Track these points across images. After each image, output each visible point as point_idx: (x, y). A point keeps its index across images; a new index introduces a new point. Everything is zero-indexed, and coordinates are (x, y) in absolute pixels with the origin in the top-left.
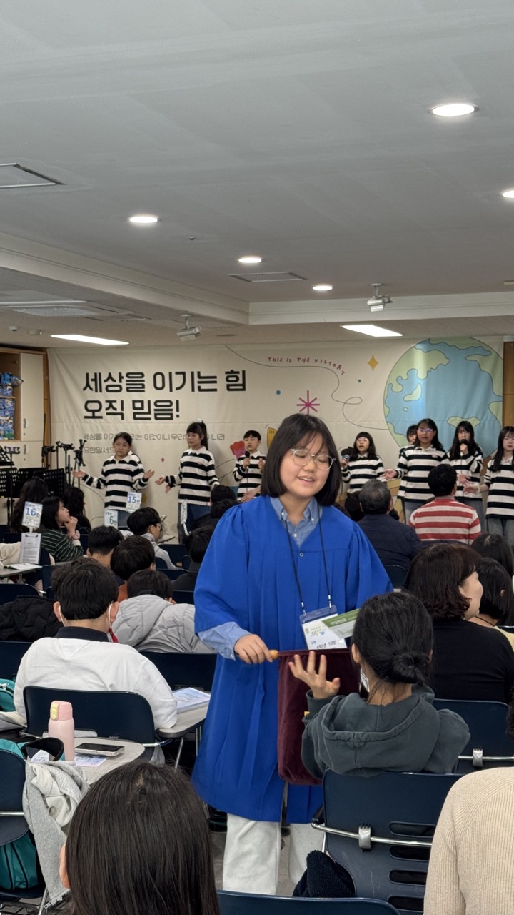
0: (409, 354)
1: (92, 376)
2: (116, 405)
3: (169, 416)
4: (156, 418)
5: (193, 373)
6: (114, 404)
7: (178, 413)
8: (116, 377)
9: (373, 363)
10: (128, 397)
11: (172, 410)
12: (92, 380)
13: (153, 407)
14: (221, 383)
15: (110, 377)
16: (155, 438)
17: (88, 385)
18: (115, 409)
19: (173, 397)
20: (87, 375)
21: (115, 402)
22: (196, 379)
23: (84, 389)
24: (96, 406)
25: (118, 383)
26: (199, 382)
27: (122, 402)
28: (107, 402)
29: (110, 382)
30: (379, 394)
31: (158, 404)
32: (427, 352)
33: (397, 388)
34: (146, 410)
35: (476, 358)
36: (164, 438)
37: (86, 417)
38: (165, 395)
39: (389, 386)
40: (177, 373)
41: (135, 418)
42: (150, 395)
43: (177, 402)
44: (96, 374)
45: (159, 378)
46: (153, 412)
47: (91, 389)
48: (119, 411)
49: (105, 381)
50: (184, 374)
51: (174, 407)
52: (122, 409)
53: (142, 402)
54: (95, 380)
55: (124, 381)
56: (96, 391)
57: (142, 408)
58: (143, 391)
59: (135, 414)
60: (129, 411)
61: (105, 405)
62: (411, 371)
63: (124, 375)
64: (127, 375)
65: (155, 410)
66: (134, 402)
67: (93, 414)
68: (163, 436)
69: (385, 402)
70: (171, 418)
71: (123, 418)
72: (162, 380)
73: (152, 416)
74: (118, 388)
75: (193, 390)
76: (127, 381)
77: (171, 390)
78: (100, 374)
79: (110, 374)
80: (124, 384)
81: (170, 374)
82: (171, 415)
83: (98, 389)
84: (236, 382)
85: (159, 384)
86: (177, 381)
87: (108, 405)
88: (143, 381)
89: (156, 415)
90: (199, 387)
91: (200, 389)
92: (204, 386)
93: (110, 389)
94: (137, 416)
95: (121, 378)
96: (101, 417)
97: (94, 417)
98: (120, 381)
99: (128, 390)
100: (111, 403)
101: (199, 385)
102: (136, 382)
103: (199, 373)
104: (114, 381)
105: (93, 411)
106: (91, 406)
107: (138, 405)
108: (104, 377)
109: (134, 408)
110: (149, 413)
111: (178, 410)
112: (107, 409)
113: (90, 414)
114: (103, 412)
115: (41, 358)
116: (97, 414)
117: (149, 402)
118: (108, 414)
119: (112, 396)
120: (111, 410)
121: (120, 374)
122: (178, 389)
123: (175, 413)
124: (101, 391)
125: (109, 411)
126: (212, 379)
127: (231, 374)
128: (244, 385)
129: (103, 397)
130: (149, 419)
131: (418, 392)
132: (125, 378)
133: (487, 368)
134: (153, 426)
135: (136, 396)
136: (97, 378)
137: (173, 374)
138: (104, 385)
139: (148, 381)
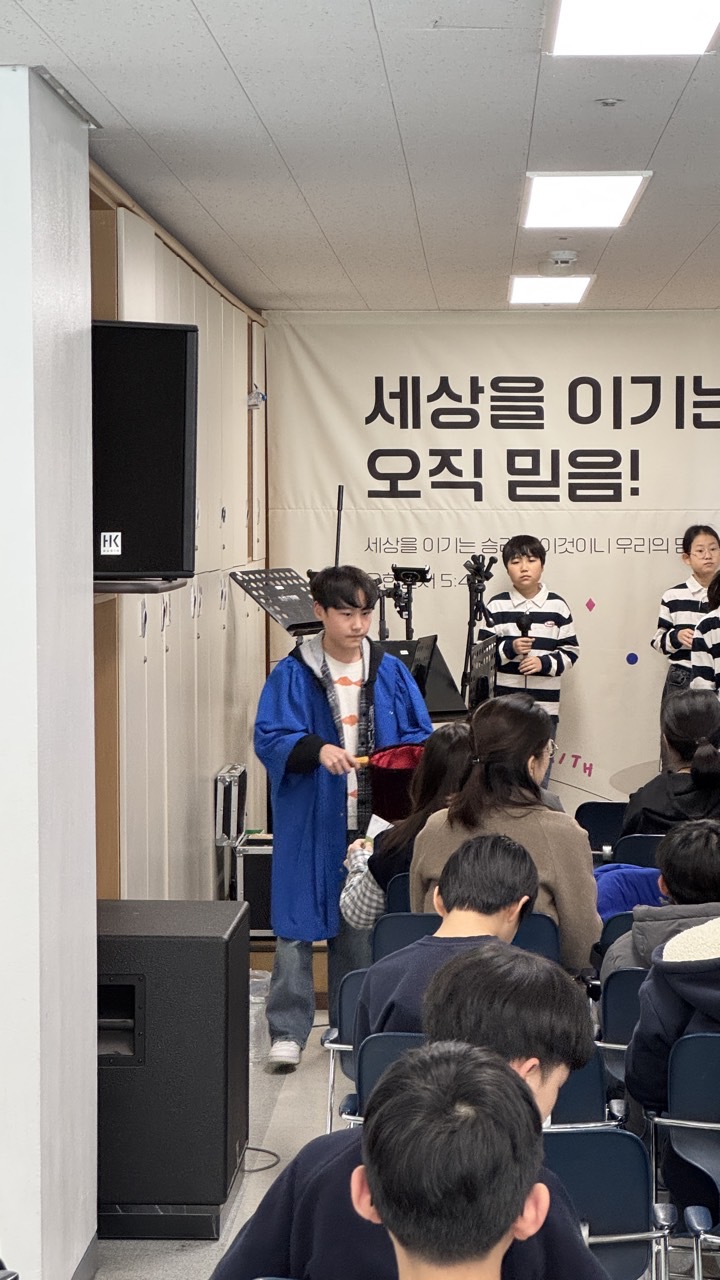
1: (391, 385)
2: (464, 463)
3: (610, 492)
4: (573, 497)
5: (680, 381)
6: (454, 460)
7: (635, 484)
8: (462, 387)
10: (495, 443)
11: (618, 476)
12: (393, 395)
13: (565, 468)
15: (444, 387)
16: (568, 546)
17: (379, 409)
18: (459, 473)
19: (622, 441)
20: (379, 382)
21: (458, 453)
22: (690, 396)
23: (369, 420)
24: (403, 465)
25: (466, 403)
26: (697, 405)
27: (478, 454)
28: (433, 453)
29: (444, 402)
31: (580, 459)
34: (545, 474)
36: (593, 548)
37: (372, 494)
38: (599, 436)
40: (635, 380)
41: (513, 496)
42: (558, 435)
43: (635, 455)
44: (403, 380)
45: (585, 393)
46: (565, 481)
47: (390, 420)
48: (468, 476)
49: (431, 398)
50: (656, 382)
51: (624, 468)
52: (478, 472)
53: (535, 455)
54: (400, 395)
55: (485, 399)
56: (404, 425)
57: (535, 470)
58: (541, 426)
59: (513, 486)
60: (496, 478)
61: (428, 463)
63: (485, 382)
64: (495, 384)
65: (572, 476)
66: (512, 455)
67: (394, 485)
68: (593, 542)
70: (617, 497)
71: (478, 497)
72: (592, 398)
73: (562, 491)
74: (467, 418)
75: (680, 424)
76: (493, 399)
77: (617, 424)
78: (416, 381)
79: (444, 381)
80: (484, 407)
81: (617, 382)
82: (617, 488)
83: (410, 418)
85: (585, 408)
86: (636, 399)
87: (437, 460)
88: (541, 399)
89: (572, 488)
90: (697, 417)
91: (698, 422)
92: (708, 415)
93: (443, 418)
94: (520, 491)
95: (476, 390)
96: (416, 494)
97: (394, 493)
98: (475, 400)
99: (495, 422)
100: (445, 457)
101: (698, 411)
102: (518, 402)
103: (697, 380)
104: (458, 398)
105: (394, 478)
106: (384, 465)
107: (523, 463)
108: (428, 387)
109: (512, 469)
110: (555, 482)
111: (635, 476)
112: (433, 473)
113: (385, 486)
114: (423, 481)
116: (403, 486)
117: (555, 455)
118: (435, 485)
119: (448, 439)
120: (446, 476)
121: (474, 381)
122: (635, 421)
123: (626, 483)
124: (417, 425)
125: (437, 478)
129: (423, 440)
130: (555, 498)
132: (489, 392)
134: (566, 516)
135: (520, 439)
136: (408, 390)
137: (626, 384)
138: (427, 409)
139: (554, 401)
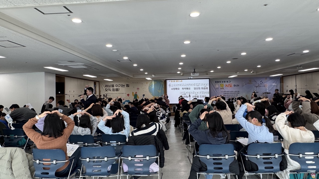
0: (152, 82)
1: (106, 85)
2: (110, 89)
8: (110, 85)
9: (147, 83)
10: (112, 88)
11: (118, 90)
14: (126, 86)
15: (109, 85)
17: (106, 86)
19: (118, 88)
22: (122, 85)
24: (107, 89)
30: (148, 87)
32: (154, 82)
33: (150, 86)
35: (161, 82)
36: (117, 94)
38: (117, 88)
39: (149, 86)
40: (119, 85)
42: (115, 88)
45: (116, 85)
60: (112, 90)
61: (108, 89)
62: (152, 84)
64: (112, 85)
69: (149, 89)
72: (117, 86)
73: (115, 91)
75: (121, 87)
80: (111, 86)
83: (107, 87)
84: (128, 86)
92: (123, 86)
97: (106, 91)
100: (109, 89)
102: (113, 86)
106: (106, 89)
108: (108, 85)
114: (108, 90)
115: (98, 83)
119: (109, 88)
126: (124, 85)
127: (127, 85)
128: (129, 86)
129: (108, 88)
131: (153, 87)
133: (162, 84)
134: (116, 92)
136: (107, 85)
138: (108, 86)
139: (115, 86)
